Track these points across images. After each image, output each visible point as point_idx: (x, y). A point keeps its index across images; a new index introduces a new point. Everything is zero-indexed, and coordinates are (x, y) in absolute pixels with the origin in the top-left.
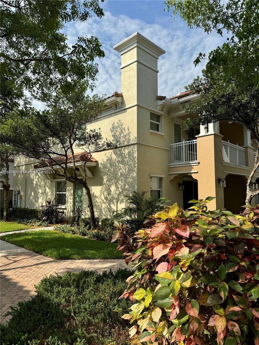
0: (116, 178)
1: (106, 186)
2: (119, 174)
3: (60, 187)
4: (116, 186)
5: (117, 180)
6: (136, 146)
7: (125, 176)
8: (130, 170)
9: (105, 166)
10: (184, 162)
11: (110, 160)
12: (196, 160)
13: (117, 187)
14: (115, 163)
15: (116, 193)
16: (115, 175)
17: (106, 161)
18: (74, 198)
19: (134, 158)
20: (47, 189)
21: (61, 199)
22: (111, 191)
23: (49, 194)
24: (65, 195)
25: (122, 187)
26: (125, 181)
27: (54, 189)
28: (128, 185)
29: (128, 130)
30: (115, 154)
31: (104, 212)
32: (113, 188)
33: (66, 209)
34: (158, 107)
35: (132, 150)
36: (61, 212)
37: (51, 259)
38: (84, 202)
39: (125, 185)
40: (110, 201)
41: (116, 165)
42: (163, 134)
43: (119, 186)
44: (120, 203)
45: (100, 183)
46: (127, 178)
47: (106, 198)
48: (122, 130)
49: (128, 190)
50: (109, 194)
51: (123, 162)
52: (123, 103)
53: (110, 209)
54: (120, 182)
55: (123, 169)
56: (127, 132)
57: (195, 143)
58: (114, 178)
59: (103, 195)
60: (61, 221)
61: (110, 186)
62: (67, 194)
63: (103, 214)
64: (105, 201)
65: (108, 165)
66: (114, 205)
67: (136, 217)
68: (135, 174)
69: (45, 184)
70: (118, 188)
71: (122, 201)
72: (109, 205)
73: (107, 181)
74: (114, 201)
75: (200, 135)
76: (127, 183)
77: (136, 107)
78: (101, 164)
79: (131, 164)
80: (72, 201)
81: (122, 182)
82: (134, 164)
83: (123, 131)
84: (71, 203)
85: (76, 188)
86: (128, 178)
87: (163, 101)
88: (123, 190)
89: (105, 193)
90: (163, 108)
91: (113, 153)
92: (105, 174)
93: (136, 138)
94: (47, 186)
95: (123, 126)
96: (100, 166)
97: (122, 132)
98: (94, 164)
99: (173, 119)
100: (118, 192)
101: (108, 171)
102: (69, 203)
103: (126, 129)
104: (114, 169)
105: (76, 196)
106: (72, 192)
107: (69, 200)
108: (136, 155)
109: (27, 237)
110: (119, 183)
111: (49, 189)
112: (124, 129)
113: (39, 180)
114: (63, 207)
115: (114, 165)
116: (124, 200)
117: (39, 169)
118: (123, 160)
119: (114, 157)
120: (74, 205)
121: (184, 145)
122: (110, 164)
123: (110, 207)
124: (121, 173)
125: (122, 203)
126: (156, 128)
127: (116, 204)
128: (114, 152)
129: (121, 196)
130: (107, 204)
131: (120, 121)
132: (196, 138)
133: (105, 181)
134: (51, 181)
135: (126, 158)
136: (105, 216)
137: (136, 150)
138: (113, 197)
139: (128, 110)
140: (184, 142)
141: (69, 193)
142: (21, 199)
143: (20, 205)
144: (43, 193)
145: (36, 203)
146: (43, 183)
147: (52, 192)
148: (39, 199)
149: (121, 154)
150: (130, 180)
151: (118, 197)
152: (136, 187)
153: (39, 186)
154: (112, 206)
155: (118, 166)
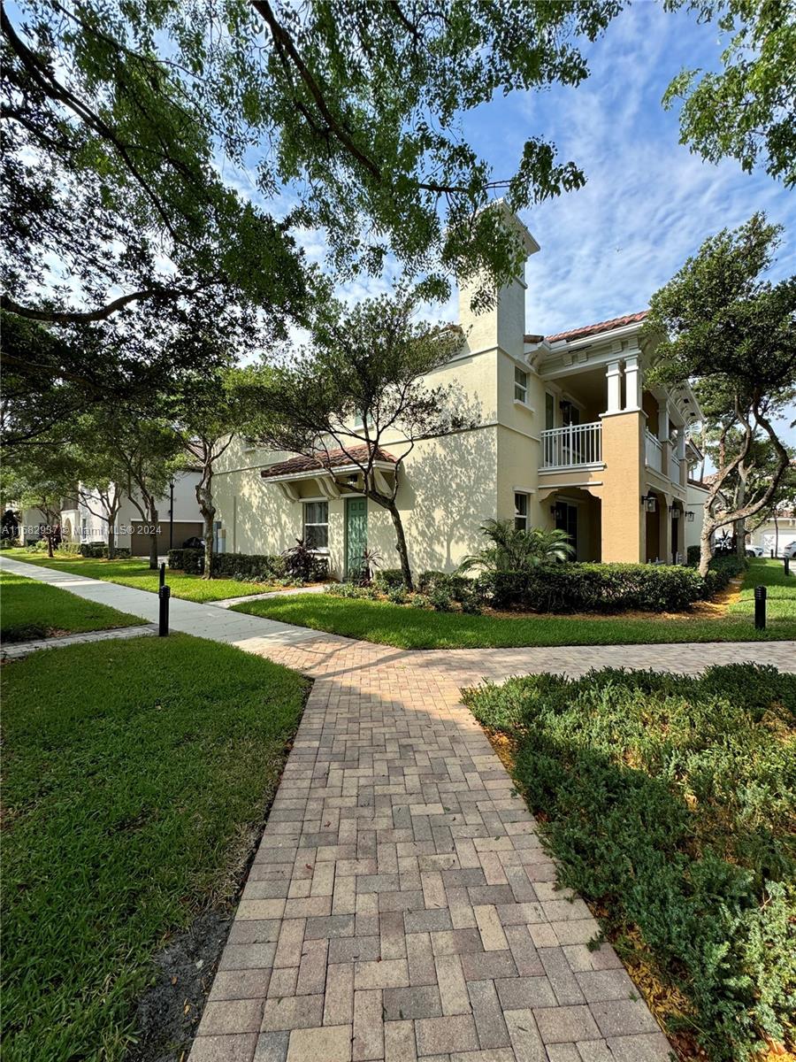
0: (445, 494)
1: (421, 510)
2: (454, 486)
3: (316, 511)
4: (446, 510)
5: (449, 497)
6: (495, 428)
7: (470, 492)
8: (481, 478)
9: (419, 471)
11: (431, 459)
12: (598, 460)
13: (449, 512)
14: (444, 464)
15: (445, 524)
16: (445, 490)
17: (421, 461)
18: (347, 533)
19: (490, 454)
20: (284, 518)
21: (316, 536)
22: (433, 519)
23: (289, 526)
24: (325, 528)
25: (459, 511)
26: (467, 499)
27: (300, 516)
28: (475, 507)
29: (476, 398)
30: (444, 448)
31: (417, 561)
32: (438, 514)
33: (328, 555)
34: (527, 356)
35: (486, 438)
36: (322, 561)
38: (369, 541)
39: (467, 508)
40: (432, 539)
41: (445, 468)
42: (532, 408)
43: (454, 510)
44: (457, 542)
45: (411, 505)
46: (472, 494)
47: (422, 534)
48: (459, 400)
49: (475, 516)
50: (429, 525)
51: (463, 462)
52: (462, 344)
53: (432, 555)
54: (456, 502)
55: (463, 476)
56: (472, 401)
58: (442, 493)
59: (414, 527)
60: (323, 578)
61: (430, 510)
62: (330, 525)
63: (415, 563)
64: (420, 539)
65: (427, 469)
66: (442, 546)
67: (494, 567)
68: (492, 486)
69: (279, 507)
70: (451, 513)
71: (461, 539)
72: (430, 546)
73: (423, 501)
74: (442, 538)
75: (607, 413)
76: (473, 502)
77: (496, 351)
78: (411, 467)
79: (482, 467)
80: (342, 538)
81: (460, 502)
82: (490, 466)
83: (464, 400)
84: (339, 543)
85: (351, 514)
86: (476, 492)
87: (540, 344)
88: (462, 517)
89: (420, 524)
91: (438, 446)
92: (420, 485)
93: (494, 413)
94: (284, 511)
95: (464, 392)
96: (406, 471)
97: (460, 402)
98: (392, 466)
99: (544, 383)
100: (449, 521)
101: (428, 481)
102: (335, 542)
103: (471, 397)
104: (440, 476)
105: (350, 530)
106: (342, 521)
107: (335, 537)
108: (494, 448)
110: (453, 504)
111: (288, 516)
112: (466, 397)
113: (263, 500)
114: (323, 550)
115: (440, 469)
116: (466, 537)
117: (272, 479)
118: (462, 457)
119: (440, 451)
120: (347, 546)
121: (571, 432)
122: (431, 467)
123: (433, 550)
124: (457, 484)
125: (460, 543)
127: (445, 544)
128: (441, 444)
129: (458, 529)
130: (425, 545)
131: (455, 381)
132: (600, 419)
133: (419, 499)
134: (293, 502)
135: (471, 454)
136: (419, 566)
137: (495, 437)
138: (439, 532)
139: (474, 359)
140: (571, 427)
141: (335, 525)
142: (224, 537)
143: (224, 548)
144: (274, 525)
145: (259, 544)
146: (273, 506)
147: (296, 523)
148: (264, 537)
149: (458, 447)
150: (480, 497)
151: (452, 530)
152: (495, 510)
153: (264, 511)
154: (437, 548)
155: (451, 471)
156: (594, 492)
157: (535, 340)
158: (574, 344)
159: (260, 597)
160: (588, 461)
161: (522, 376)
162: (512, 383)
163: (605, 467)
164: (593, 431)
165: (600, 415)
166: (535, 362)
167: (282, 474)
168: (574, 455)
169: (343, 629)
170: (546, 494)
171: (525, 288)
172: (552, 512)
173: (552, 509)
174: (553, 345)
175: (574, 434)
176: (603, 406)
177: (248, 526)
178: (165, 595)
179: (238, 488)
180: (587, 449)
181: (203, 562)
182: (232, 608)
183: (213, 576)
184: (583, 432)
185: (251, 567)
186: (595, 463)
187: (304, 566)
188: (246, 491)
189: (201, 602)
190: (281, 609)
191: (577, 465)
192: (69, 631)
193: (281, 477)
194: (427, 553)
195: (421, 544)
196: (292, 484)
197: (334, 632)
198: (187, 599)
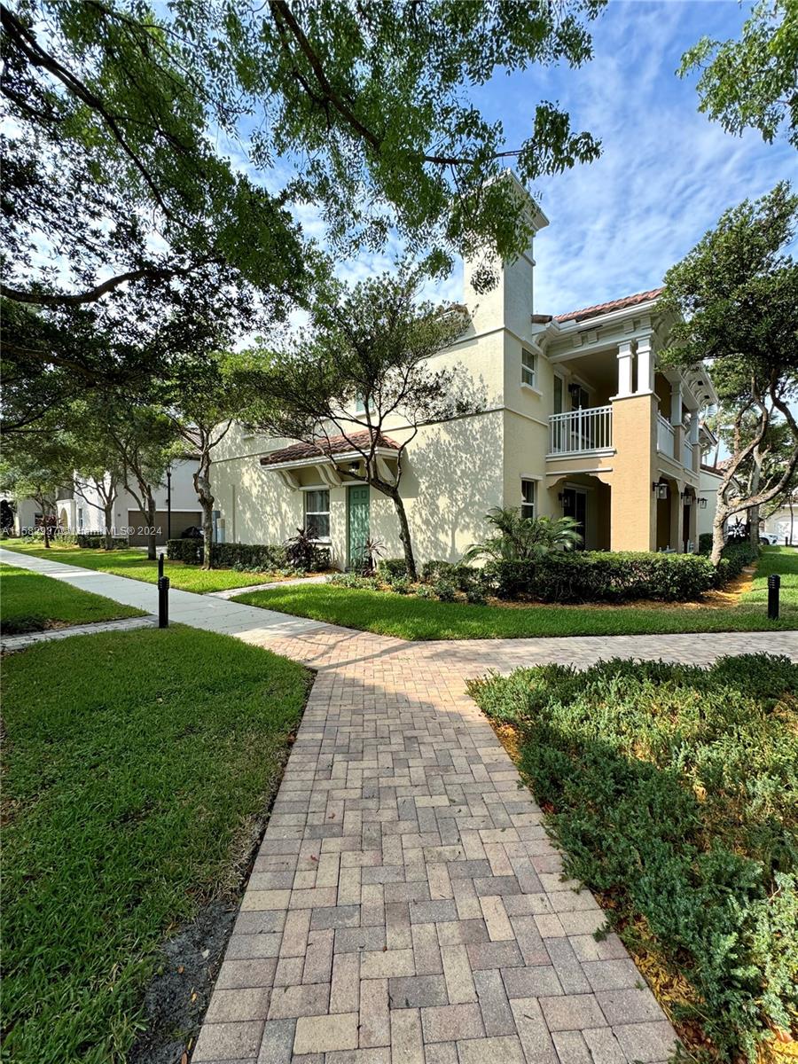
0: (450, 480)
1: (425, 498)
2: (459, 473)
3: (316, 499)
4: (451, 497)
5: (452, 484)
6: (501, 415)
7: (475, 478)
8: (485, 465)
9: (423, 457)
11: (435, 444)
13: (453, 500)
14: (448, 451)
15: (449, 511)
16: (449, 478)
17: (424, 447)
18: (349, 523)
19: (496, 440)
20: (284, 506)
21: (317, 526)
22: (438, 507)
23: (290, 515)
24: (327, 518)
25: (464, 499)
26: (473, 486)
27: (301, 505)
28: (481, 494)
29: (482, 381)
30: (448, 433)
31: (421, 550)
32: (443, 502)
33: (330, 544)
34: (535, 337)
35: (492, 423)
36: (324, 550)
38: (372, 531)
39: (473, 495)
40: (436, 529)
41: (450, 455)
43: (459, 497)
44: (461, 531)
45: (414, 493)
46: (477, 481)
47: (426, 522)
48: (464, 383)
49: (481, 504)
50: (433, 513)
51: (468, 448)
52: (467, 325)
53: (436, 544)
54: (461, 490)
55: (467, 462)
56: (477, 384)
58: (447, 481)
59: (417, 516)
60: (325, 568)
61: (434, 497)
62: (332, 514)
63: (419, 553)
64: (424, 527)
65: (431, 456)
66: (447, 535)
67: (500, 556)
68: (498, 472)
69: (279, 496)
70: (456, 500)
71: (466, 527)
72: (434, 534)
73: (427, 488)
74: (446, 527)
75: (618, 397)
76: (479, 491)
77: (502, 332)
78: (415, 453)
79: (488, 452)
80: (344, 528)
81: (465, 489)
82: (496, 451)
83: (469, 384)
84: (341, 532)
85: (353, 501)
86: (481, 479)
87: (548, 325)
88: (467, 505)
89: (423, 512)
90: (541, 341)
91: (442, 432)
92: (424, 472)
93: (500, 397)
94: (284, 500)
95: (469, 374)
96: (410, 457)
97: (465, 385)
98: (394, 453)
100: (454, 509)
101: (432, 468)
102: (337, 532)
103: (476, 380)
104: (445, 463)
105: (352, 519)
106: (344, 510)
107: (337, 527)
108: (500, 432)
110: (457, 491)
111: (288, 505)
112: (471, 381)
113: (263, 488)
114: (325, 540)
115: (444, 455)
116: (471, 525)
117: (272, 466)
118: (467, 443)
119: (445, 437)
120: (349, 536)
121: (580, 417)
122: (436, 453)
123: (437, 539)
124: (462, 471)
125: (466, 531)
127: (450, 532)
128: (446, 429)
129: (463, 517)
130: (429, 534)
131: (460, 363)
132: (610, 403)
133: (423, 487)
134: (294, 490)
135: (476, 439)
136: (423, 556)
137: (501, 421)
138: (443, 520)
139: (479, 340)
140: (580, 411)
141: (336, 513)
142: (223, 527)
143: (223, 538)
144: (275, 515)
145: (260, 534)
146: (273, 495)
147: (296, 512)
148: (265, 527)
149: (463, 433)
150: (485, 484)
151: (457, 518)
152: (501, 497)
153: (264, 499)
154: (442, 537)
155: (456, 457)
156: (603, 478)
157: (543, 320)
158: (584, 324)
159: (260, 588)
160: (598, 446)
161: (529, 358)
162: (520, 365)
163: (615, 452)
164: (603, 415)
165: (611, 399)
166: (544, 343)
167: (282, 461)
168: (583, 440)
169: (346, 619)
170: (554, 481)
171: (533, 264)
172: (560, 499)
173: (560, 497)
174: (562, 325)
175: (583, 418)
176: (614, 390)
177: (248, 515)
178: (164, 586)
179: (239, 477)
180: (597, 434)
181: (202, 552)
182: (233, 599)
183: (212, 566)
184: (593, 417)
185: (251, 557)
186: (605, 449)
187: (306, 556)
188: (246, 480)
189: (200, 593)
190: (283, 600)
191: (586, 451)
192: (68, 623)
193: (281, 465)
194: (431, 542)
195: (425, 533)
196: (292, 471)
197: (337, 623)
198: (186, 590)
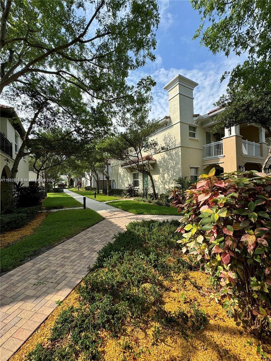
0: (168, 169)
2: (170, 166)
5: (168, 170)
6: (180, 147)
7: (174, 168)
8: (177, 164)
9: (161, 162)
10: (213, 157)
11: (163, 158)
12: (222, 154)
13: (169, 175)
17: (161, 159)
18: (143, 182)
19: (179, 156)
20: (128, 178)
21: (136, 183)
23: (130, 180)
24: (138, 181)
25: (171, 175)
27: (132, 178)
28: (176, 173)
31: (161, 190)
32: (166, 176)
33: (139, 189)
34: (194, 122)
35: (178, 151)
36: (137, 191)
37: (133, 214)
40: (164, 184)
41: (167, 161)
42: (198, 139)
43: (170, 174)
45: (158, 173)
46: (174, 169)
47: (162, 182)
49: (176, 176)
50: (164, 179)
51: (172, 159)
52: (170, 122)
53: (164, 188)
54: (170, 172)
55: (172, 163)
56: (174, 140)
57: (221, 143)
59: (160, 180)
61: (164, 174)
65: (163, 162)
68: (180, 166)
69: (127, 175)
71: (172, 183)
72: (164, 186)
73: (162, 172)
74: (167, 183)
75: (225, 137)
76: (175, 172)
77: (179, 123)
78: (158, 161)
79: (177, 160)
80: (142, 184)
81: (172, 172)
82: (179, 159)
85: (144, 176)
87: (198, 117)
88: (172, 176)
90: (197, 122)
92: (161, 167)
93: (179, 143)
95: (171, 137)
96: (157, 163)
97: (171, 140)
98: (153, 162)
99: (205, 129)
100: (169, 178)
101: (163, 165)
103: (173, 138)
104: (166, 164)
106: (142, 179)
107: (140, 184)
108: (180, 154)
109: (120, 203)
113: (124, 173)
114: (138, 188)
117: (123, 167)
118: (172, 157)
119: (166, 156)
120: (143, 186)
121: (213, 145)
126: (193, 135)
127: (168, 185)
128: (166, 153)
129: (171, 180)
131: (169, 133)
132: (222, 140)
133: (161, 171)
134: (130, 173)
135: (174, 156)
137: (180, 150)
138: (166, 181)
139: (174, 126)
140: (213, 143)
142: (115, 184)
143: (115, 187)
144: (126, 180)
145: (123, 186)
149: (170, 154)
150: (177, 170)
152: (181, 174)
153: (124, 176)
156: (221, 165)
158: (211, 115)
160: (219, 155)
161: (192, 128)
162: (188, 131)
163: (224, 156)
165: (222, 138)
166: (199, 123)
167: (126, 165)
169: (125, 209)
170: (205, 167)
171: (193, 99)
174: (204, 116)
177: (120, 181)
182: (106, 204)
183: (109, 195)
184: (217, 145)
188: (120, 171)
189: (101, 202)
190: (116, 204)
191: (215, 156)
198: (98, 201)
